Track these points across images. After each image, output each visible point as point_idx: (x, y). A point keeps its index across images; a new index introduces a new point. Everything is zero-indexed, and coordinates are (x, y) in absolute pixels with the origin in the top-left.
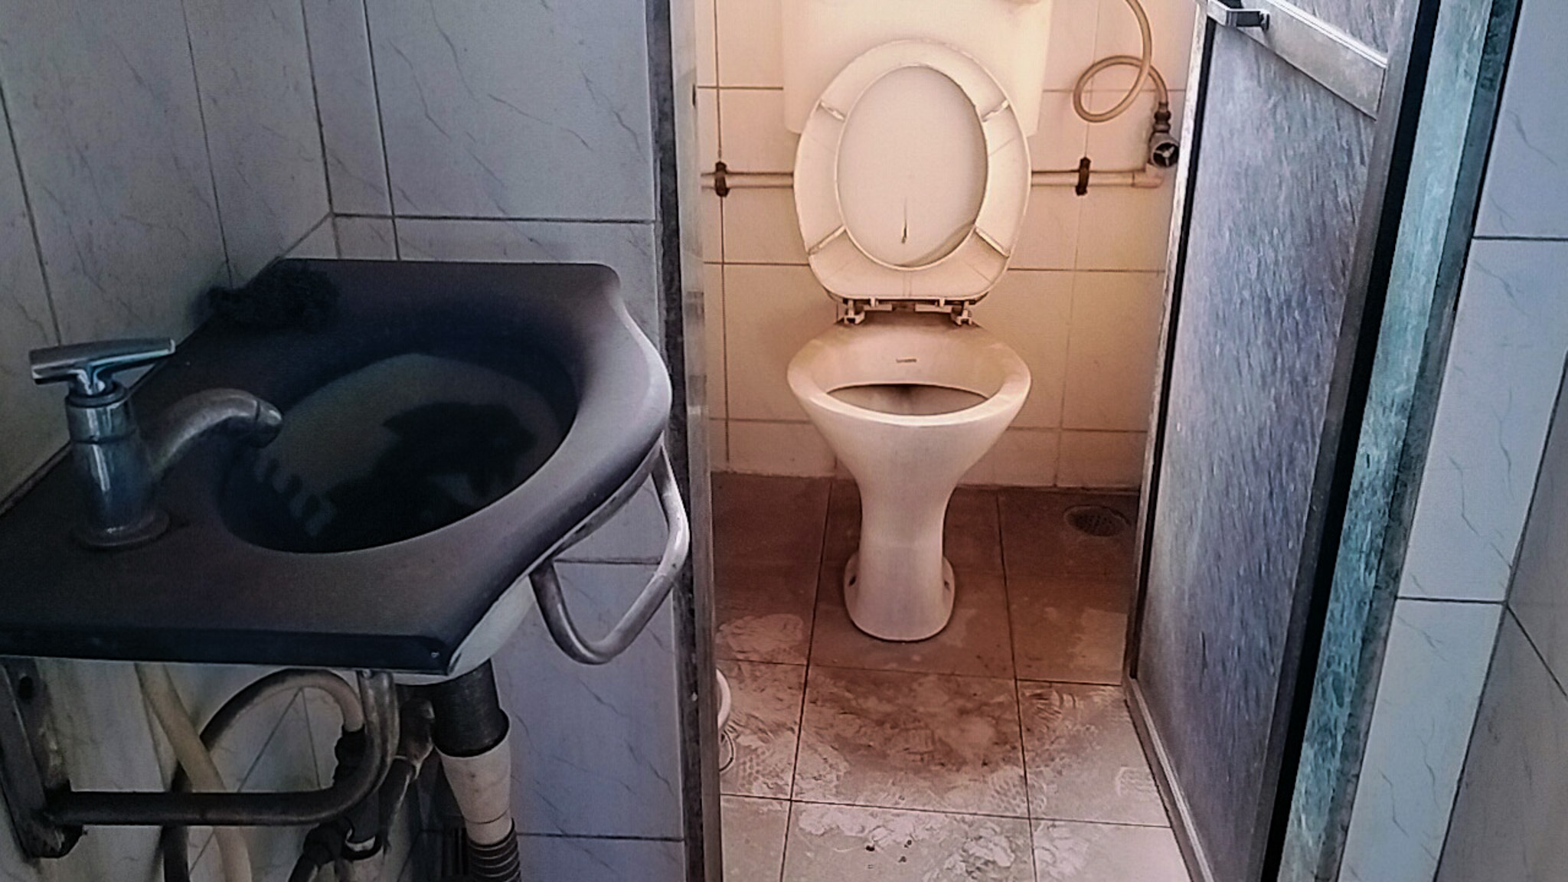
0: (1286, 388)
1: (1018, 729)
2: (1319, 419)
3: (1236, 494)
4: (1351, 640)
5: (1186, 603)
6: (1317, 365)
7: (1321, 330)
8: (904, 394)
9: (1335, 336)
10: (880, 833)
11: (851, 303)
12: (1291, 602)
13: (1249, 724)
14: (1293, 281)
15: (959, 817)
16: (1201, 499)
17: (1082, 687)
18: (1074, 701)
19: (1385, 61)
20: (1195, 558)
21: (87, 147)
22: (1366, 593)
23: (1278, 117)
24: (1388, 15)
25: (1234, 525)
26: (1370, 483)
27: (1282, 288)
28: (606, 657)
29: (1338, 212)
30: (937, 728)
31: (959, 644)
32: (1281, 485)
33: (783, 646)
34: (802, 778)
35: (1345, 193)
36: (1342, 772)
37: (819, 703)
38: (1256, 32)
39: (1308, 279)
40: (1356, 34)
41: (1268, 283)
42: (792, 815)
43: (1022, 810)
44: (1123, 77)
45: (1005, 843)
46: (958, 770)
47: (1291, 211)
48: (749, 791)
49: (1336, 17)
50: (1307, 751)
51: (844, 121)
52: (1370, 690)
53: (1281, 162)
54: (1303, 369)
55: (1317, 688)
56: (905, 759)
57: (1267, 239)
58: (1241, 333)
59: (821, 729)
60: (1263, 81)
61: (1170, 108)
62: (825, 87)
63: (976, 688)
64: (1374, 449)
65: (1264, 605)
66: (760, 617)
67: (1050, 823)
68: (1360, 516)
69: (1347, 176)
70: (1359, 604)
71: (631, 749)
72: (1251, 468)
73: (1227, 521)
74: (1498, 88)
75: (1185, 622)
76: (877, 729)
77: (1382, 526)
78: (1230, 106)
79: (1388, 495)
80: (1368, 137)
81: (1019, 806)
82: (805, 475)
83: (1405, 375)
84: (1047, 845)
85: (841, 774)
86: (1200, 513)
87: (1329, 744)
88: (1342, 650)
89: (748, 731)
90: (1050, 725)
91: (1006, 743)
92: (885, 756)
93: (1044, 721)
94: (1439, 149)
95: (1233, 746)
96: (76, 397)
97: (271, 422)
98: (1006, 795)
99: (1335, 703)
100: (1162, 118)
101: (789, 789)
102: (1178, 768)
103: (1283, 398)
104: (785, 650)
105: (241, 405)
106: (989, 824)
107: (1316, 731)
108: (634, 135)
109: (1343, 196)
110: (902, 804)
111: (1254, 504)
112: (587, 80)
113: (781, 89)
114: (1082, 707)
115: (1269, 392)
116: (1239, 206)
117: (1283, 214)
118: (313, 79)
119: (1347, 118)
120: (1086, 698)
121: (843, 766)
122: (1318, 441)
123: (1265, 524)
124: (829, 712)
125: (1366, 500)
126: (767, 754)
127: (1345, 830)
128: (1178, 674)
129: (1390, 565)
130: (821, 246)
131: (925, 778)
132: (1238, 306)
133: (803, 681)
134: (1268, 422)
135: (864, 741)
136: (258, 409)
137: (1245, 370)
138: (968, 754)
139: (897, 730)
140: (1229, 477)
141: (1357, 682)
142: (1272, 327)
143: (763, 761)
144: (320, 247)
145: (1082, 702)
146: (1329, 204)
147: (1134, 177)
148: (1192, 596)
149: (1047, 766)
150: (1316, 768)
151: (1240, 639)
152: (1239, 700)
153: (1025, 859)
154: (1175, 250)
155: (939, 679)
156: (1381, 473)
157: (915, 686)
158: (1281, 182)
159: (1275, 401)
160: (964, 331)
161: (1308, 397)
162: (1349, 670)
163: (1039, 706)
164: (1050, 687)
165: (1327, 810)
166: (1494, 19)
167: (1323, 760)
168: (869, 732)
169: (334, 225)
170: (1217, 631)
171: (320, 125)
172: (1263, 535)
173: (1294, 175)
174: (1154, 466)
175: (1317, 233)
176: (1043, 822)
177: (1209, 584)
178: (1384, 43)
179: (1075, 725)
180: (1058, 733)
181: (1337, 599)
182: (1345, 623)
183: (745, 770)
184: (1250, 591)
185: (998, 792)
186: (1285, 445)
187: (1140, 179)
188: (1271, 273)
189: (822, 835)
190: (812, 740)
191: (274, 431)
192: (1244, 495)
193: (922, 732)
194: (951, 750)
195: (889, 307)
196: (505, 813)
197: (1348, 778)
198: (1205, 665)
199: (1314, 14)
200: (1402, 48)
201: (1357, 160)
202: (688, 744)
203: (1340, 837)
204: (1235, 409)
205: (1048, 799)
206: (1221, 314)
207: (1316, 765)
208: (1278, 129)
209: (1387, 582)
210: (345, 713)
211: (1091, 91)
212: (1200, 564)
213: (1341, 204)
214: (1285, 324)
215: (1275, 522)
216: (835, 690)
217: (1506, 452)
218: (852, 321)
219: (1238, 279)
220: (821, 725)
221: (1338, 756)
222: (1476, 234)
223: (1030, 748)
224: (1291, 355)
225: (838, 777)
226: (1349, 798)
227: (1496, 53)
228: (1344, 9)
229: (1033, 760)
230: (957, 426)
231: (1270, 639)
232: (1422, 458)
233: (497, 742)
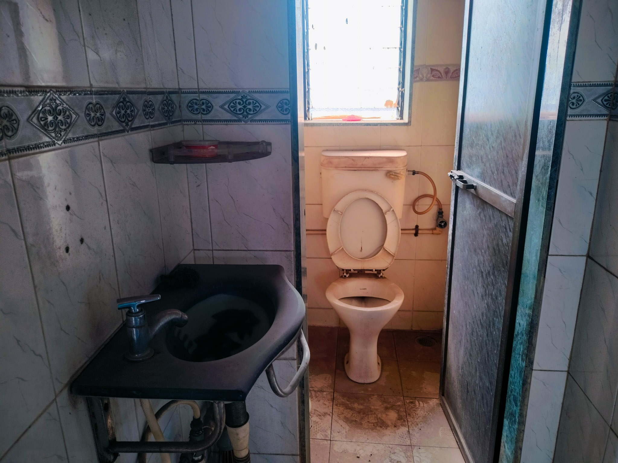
0: (490, 300)
1: (405, 414)
2: (502, 311)
3: (476, 334)
4: (518, 384)
5: (460, 370)
6: (500, 293)
7: (500, 282)
8: (363, 300)
9: (505, 284)
10: (361, 452)
11: (345, 271)
12: (497, 371)
13: (484, 412)
14: (490, 267)
15: (387, 445)
16: (464, 336)
17: (425, 399)
18: (423, 404)
19: (515, 201)
20: (462, 355)
21: (130, 235)
22: (522, 368)
23: (481, 216)
24: (515, 187)
25: (476, 345)
26: (521, 332)
27: (486, 269)
28: (287, 394)
29: (503, 246)
30: (379, 414)
31: (384, 384)
32: (491, 332)
33: (325, 385)
34: (334, 432)
35: (505, 240)
36: (518, 429)
37: (338, 405)
38: (472, 190)
39: (495, 266)
40: (505, 192)
41: (481, 266)
42: (331, 445)
43: (408, 443)
44: (427, 201)
45: (403, 454)
46: (386, 429)
47: (488, 245)
48: (316, 437)
49: (498, 187)
50: (506, 422)
51: (342, 215)
52: (526, 401)
53: (483, 230)
54: (496, 295)
55: (508, 400)
56: (368, 425)
57: (480, 253)
58: (473, 282)
59: (339, 414)
60: (475, 205)
61: (443, 210)
62: (335, 205)
63: (391, 400)
64: (522, 321)
65: (488, 372)
66: (317, 375)
67: (419, 447)
68: (518, 342)
69: (506, 235)
70: (520, 372)
71: (282, 423)
72: (480, 326)
73: (473, 343)
74: (552, 210)
75: (460, 377)
76: (358, 414)
77: (526, 346)
78: (465, 212)
79: (527, 336)
80: (511, 223)
81: (407, 441)
82: (330, 326)
83: (530, 297)
84: (418, 455)
85: (347, 430)
86: (463, 340)
87: (513, 419)
88: (516, 388)
89: (315, 416)
90: (416, 412)
91: (401, 419)
92: (361, 424)
93: (414, 411)
94: (535, 228)
95: (479, 419)
96: (130, 314)
97: (185, 319)
98: (403, 437)
99: (514, 406)
100: (440, 213)
101: (329, 436)
102: (460, 427)
103: (489, 303)
104: (326, 387)
105: (177, 314)
106: (398, 448)
107: (508, 415)
108: (288, 225)
109: (505, 241)
110: (368, 441)
111: (482, 338)
112: (274, 209)
113: (322, 204)
114: (426, 406)
115: (485, 301)
116: (470, 242)
117: (485, 245)
118: (190, 209)
119: (504, 218)
120: (427, 403)
121: (347, 428)
122: (502, 318)
123: (486, 345)
124: (341, 409)
125: (520, 338)
126: (322, 424)
127: (521, 449)
128: (458, 395)
129: (530, 359)
130: (335, 253)
131: (375, 432)
132: (472, 274)
133: (333, 398)
134: (485, 312)
135: (354, 419)
136: (182, 315)
137: (476, 294)
138: (390, 423)
139: (365, 415)
140: (473, 329)
141: (522, 398)
142: (484, 281)
143: (320, 426)
144: (190, 260)
145: (426, 404)
146: (500, 243)
147: (432, 231)
148: (462, 368)
149: (416, 427)
150: (509, 427)
151: (480, 383)
152: (481, 403)
153: (411, 460)
154: (449, 255)
155: (378, 397)
156: (524, 329)
157: (370, 399)
158: (484, 236)
159: (487, 304)
160: (381, 279)
161: (498, 303)
162: (519, 394)
163: (412, 406)
164: (415, 399)
165: (514, 442)
166: (550, 190)
167: (512, 425)
168: (355, 416)
169: (194, 253)
170: (472, 380)
171: (192, 223)
172: (486, 348)
173: (488, 234)
174: (446, 324)
175: (497, 252)
176: (416, 447)
177: (468, 364)
178: (514, 195)
179: (424, 412)
180: (419, 416)
181: (513, 370)
182: (516, 378)
183: (314, 430)
184: (482, 367)
185: (400, 437)
186: (491, 319)
187: (435, 232)
188: (482, 264)
189: (342, 452)
190: (337, 418)
191: (186, 322)
192: (478, 335)
193: (374, 416)
194: (383, 421)
195: (356, 272)
196: (247, 447)
197: (521, 431)
198: (468, 392)
199: (491, 186)
200: (520, 197)
201: (508, 230)
202: (301, 422)
203: (519, 452)
204: (473, 307)
205: (417, 439)
206: (466, 276)
207: (509, 426)
208: (481, 220)
209: (529, 365)
210: (195, 412)
211: (418, 205)
212: (464, 357)
213: (504, 244)
214: (489, 280)
215: (489, 344)
216: (343, 401)
217: (564, 323)
218: (345, 276)
219: (471, 266)
220: (340, 413)
221: (517, 424)
222: (549, 254)
223: (410, 421)
224: (491, 290)
225: (346, 432)
226: (521, 438)
227: (551, 200)
228: (500, 185)
229: (411, 425)
230: (381, 311)
231: (490, 383)
232: (537, 324)
233: (245, 423)
